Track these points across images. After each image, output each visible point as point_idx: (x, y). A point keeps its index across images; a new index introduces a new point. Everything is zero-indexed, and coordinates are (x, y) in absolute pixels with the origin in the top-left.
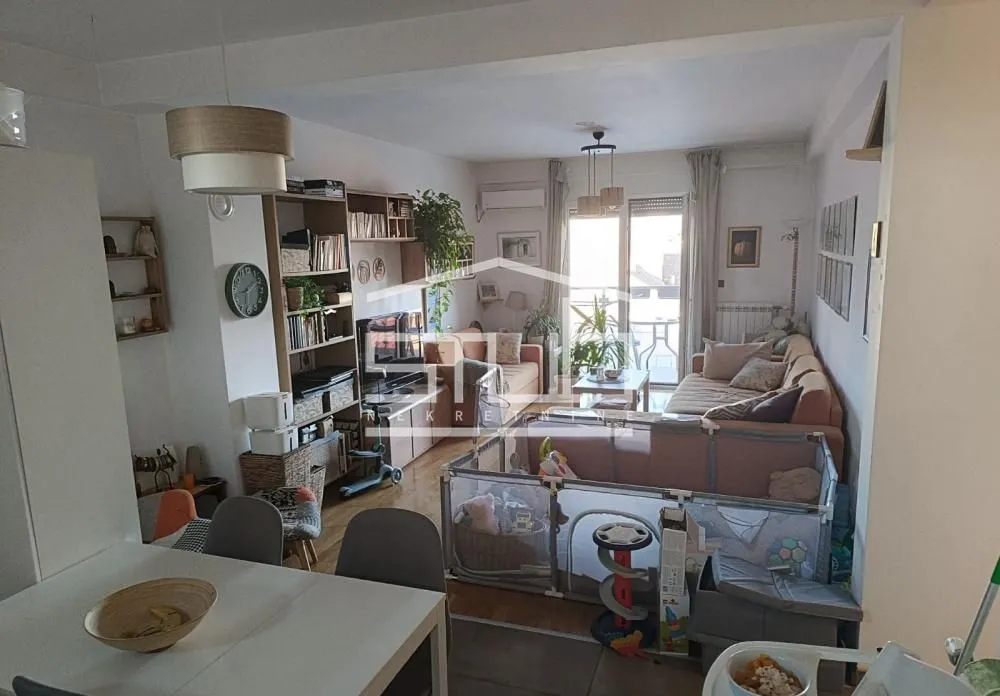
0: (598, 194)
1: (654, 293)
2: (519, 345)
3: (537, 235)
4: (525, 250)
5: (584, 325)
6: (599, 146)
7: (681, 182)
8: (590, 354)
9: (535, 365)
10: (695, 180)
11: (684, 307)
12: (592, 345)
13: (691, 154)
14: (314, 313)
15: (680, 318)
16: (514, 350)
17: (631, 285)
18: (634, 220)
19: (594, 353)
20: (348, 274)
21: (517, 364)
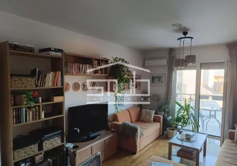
0: (184, 58)
1: (210, 98)
2: (153, 115)
3: (164, 75)
4: (160, 80)
5: (180, 109)
6: (185, 38)
7: (223, 55)
8: (182, 120)
9: (159, 124)
10: (230, 54)
11: (225, 104)
12: (183, 117)
13: (229, 45)
14: (36, 106)
15: (223, 109)
16: (151, 117)
17: (201, 94)
18: (202, 71)
19: (184, 120)
20: (63, 88)
21: (151, 122)
